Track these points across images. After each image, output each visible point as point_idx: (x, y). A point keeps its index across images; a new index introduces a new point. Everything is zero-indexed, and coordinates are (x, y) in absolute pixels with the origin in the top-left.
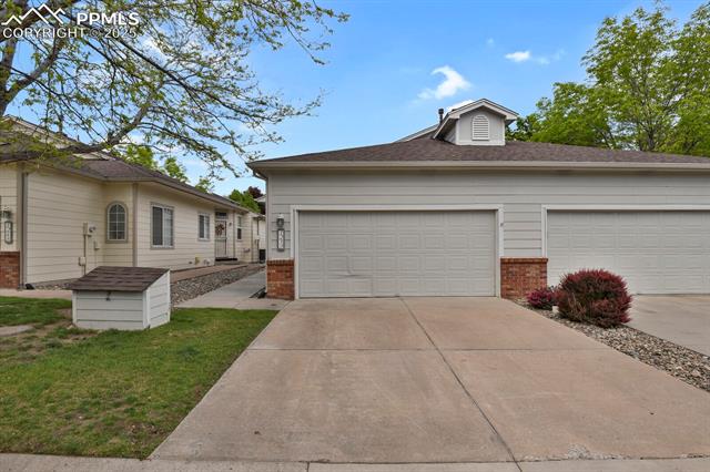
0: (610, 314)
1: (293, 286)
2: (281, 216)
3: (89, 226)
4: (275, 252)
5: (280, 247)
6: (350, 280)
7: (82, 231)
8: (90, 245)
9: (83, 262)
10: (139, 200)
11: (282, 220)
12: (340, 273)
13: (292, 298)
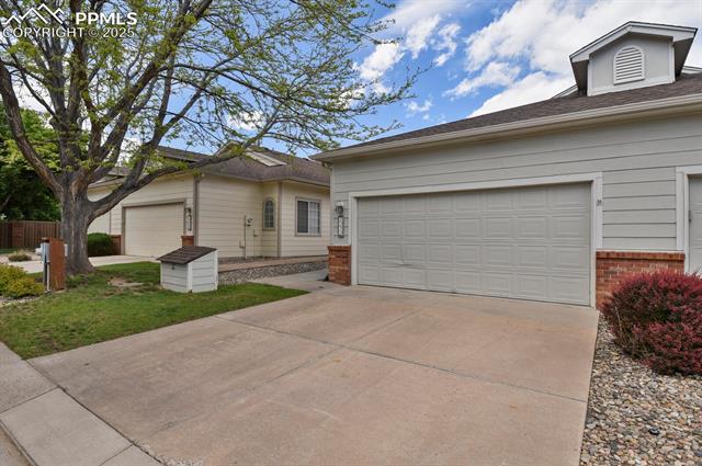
0: (664, 350)
1: (349, 271)
2: (342, 204)
3: (248, 218)
4: (337, 238)
5: (340, 233)
6: (404, 269)
7: (242, 222)
8: (249, 232)
9: (243, 244)
10: (283, 195)
11: (341, 207)
12: (396, 261)
13: (348, 283)
